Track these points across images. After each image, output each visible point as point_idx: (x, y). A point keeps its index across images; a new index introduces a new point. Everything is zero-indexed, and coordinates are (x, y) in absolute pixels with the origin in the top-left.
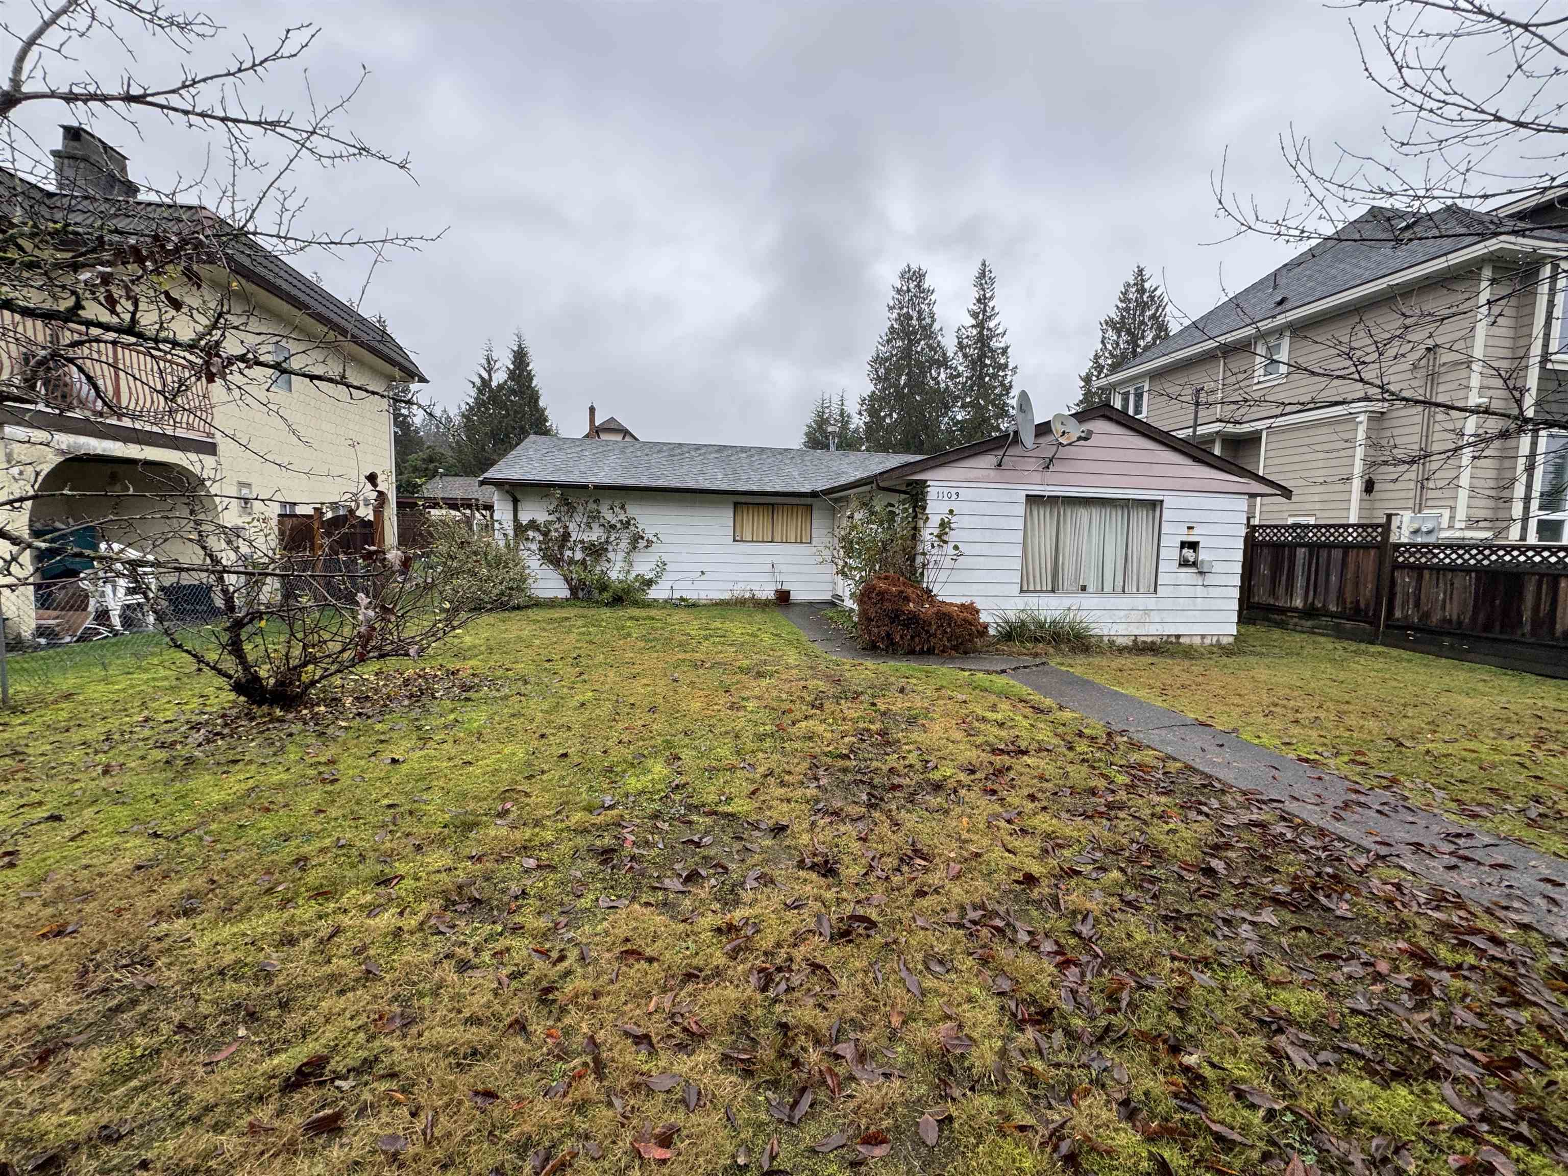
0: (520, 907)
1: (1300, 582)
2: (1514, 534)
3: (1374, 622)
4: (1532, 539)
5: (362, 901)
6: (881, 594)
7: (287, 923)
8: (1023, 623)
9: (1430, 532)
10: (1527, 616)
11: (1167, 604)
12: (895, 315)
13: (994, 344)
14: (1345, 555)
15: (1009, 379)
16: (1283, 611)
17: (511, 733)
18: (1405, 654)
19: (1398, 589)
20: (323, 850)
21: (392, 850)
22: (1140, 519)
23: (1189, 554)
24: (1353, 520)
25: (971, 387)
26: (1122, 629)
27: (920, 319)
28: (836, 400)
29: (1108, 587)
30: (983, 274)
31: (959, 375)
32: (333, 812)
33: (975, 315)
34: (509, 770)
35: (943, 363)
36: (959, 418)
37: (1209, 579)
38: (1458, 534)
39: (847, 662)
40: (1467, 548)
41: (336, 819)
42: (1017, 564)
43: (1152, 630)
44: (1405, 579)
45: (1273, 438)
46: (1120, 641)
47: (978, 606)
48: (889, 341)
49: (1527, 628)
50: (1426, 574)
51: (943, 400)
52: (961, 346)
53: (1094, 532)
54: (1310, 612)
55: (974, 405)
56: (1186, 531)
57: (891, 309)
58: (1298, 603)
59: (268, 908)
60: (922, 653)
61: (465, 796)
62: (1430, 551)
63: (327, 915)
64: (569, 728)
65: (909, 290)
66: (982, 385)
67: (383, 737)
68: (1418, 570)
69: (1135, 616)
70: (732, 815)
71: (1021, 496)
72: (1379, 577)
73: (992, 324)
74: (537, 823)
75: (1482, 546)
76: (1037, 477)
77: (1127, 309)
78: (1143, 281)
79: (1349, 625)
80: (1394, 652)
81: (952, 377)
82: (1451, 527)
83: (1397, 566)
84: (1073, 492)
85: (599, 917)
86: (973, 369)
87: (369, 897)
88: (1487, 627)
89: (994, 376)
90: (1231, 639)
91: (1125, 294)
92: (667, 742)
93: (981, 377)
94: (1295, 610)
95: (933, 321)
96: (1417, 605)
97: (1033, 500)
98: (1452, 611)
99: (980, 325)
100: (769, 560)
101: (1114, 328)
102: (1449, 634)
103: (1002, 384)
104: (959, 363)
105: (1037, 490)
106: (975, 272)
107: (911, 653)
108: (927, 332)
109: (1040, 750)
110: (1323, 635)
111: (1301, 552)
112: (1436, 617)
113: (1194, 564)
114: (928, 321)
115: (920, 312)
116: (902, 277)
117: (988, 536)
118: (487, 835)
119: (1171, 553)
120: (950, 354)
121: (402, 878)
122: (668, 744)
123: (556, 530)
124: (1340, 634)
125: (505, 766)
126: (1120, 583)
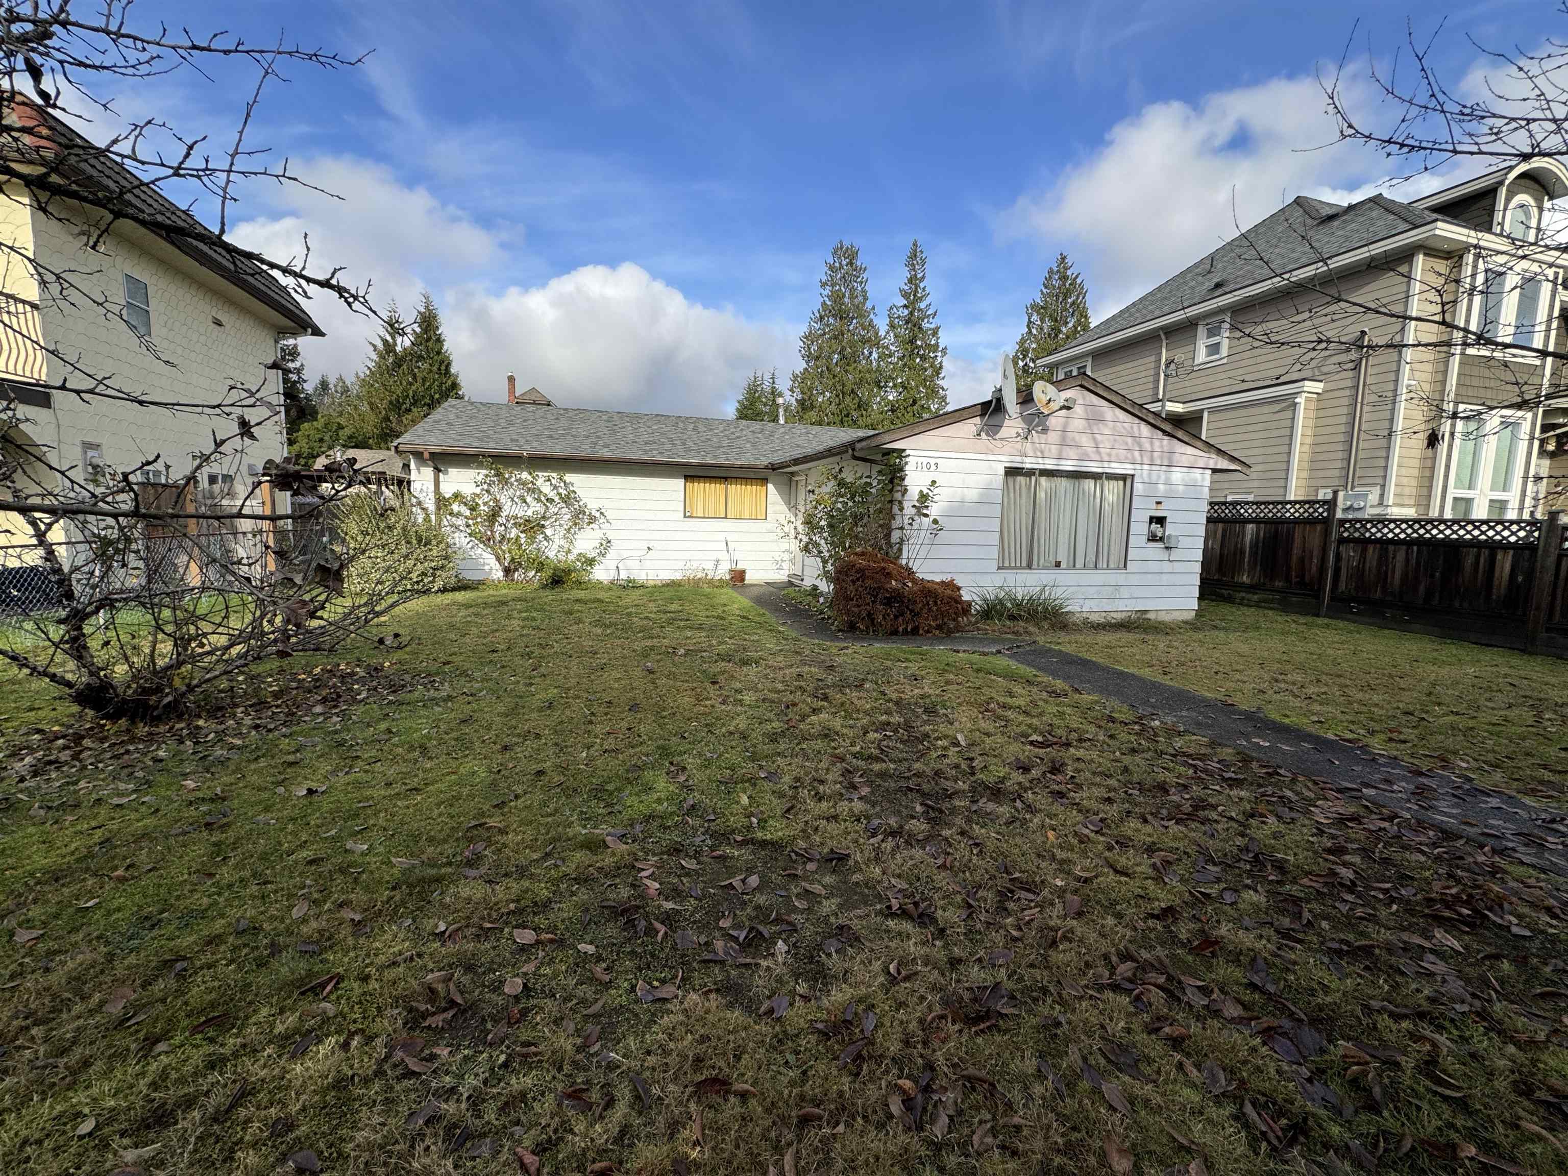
0: (524, 1012)
2: (1435, 511)
3: (1317, 594)
4: (1450, 515)
5: (280, 1028)
6: (861, 571)
7: (154, 1086)
8: (1001, 602)
9: (1361, 508)
10: (1464, 589)
11: (1135, 579)
12: (827, 292)
13: (925, 325)
14: (1292, 531)
15: (939, 359)
16: (1230, 585)
17: (465, 745)
18: (1352, 626)
19: (1343, 563)
20: (214, 940)
21: (321, 932)
22: (1113, 492)
23: (1156, 528)
24: (1289, 498)
25: (903, 367)
26: (1094, 606)
27: (852, 297)
28: (767, 377)
29: (1079, 563)
30: (914, 256)
31: (891, 355)
32: (226, 874)
33: (905, 295)
34: (471, 796)
35: (875, 342)
36: (891, 398)
37: (1175, 554)
38: (1388, 510)
39: (833, 646)
40: (1398, 523)
41: (230, 886)
42: (995, 539)
43: (1122, 607)
44: (1350, 553)
45: (1215, 417)
46: (1094, 618)
47: (959, 582)
48: (822, 318)
50: (1371, 548)
51: (875, 380)
52: (892, 326)
53: (1068, 504)
54: (1255, 587)
55: (905, 386)
56: (1154, 506)
57: (823, 285)
58: (1244, 577)
59: (122, 1055)
60: (905, 633)
61: (415, 837)
62: (1364, 526)
63: (224, 1060)
64: (538, 736)
65: (841, 267)
66: (913, 367)
67: (291, 758)
68: (1363, 543)
69: (1107, 592)
70: (773, 843)
71: (1000, 468)
72: (1324, 552)
73: (922, 305)
74: (522, 872)
76: (1015, 449)
77: (1051, 295)
78: (1066, 269)
79: (1294, 598)
80: (1341, 624)
81: (883, 357)
82: (1380, 504)
83: (1342, 541)
84: (1050, 465)
85: (645, 1018)
86: (905, 349)
87: (291, 1019)
88: (1427, 599)
89: (923, 358)
90: (1193, 613)
91: (1048, 280)
92: (663, 748)
93: (912, 358)
94: (1243, 584)
95: (866, 299)
96: (1362, 578)
97: (1010, 472)
99: (912, 306)
100: (721, 537)
101: (1039, 313)
102: (1391, 605)
103: (933, 365)
104: (891, 342)
105: (1015, 462)
106: (907, 252)
107: (895, 633)
108: (861, 313)
109: (1080, 740)
110: (1271, 609)
111: (1248, 527)
112: (1378, 590)
113: (1161, 539)
114: (861, 299)
115: (852, 290)
116: (835, 253)
117: (967, 510)
118: (456, 896)
119: (1140, 529)
120: (882, 333)
121: (340, 978)
122: (665, 752)
123: (485, 504)
124: (1287, 607)
125: (465, 791)
126: (1092, 557)
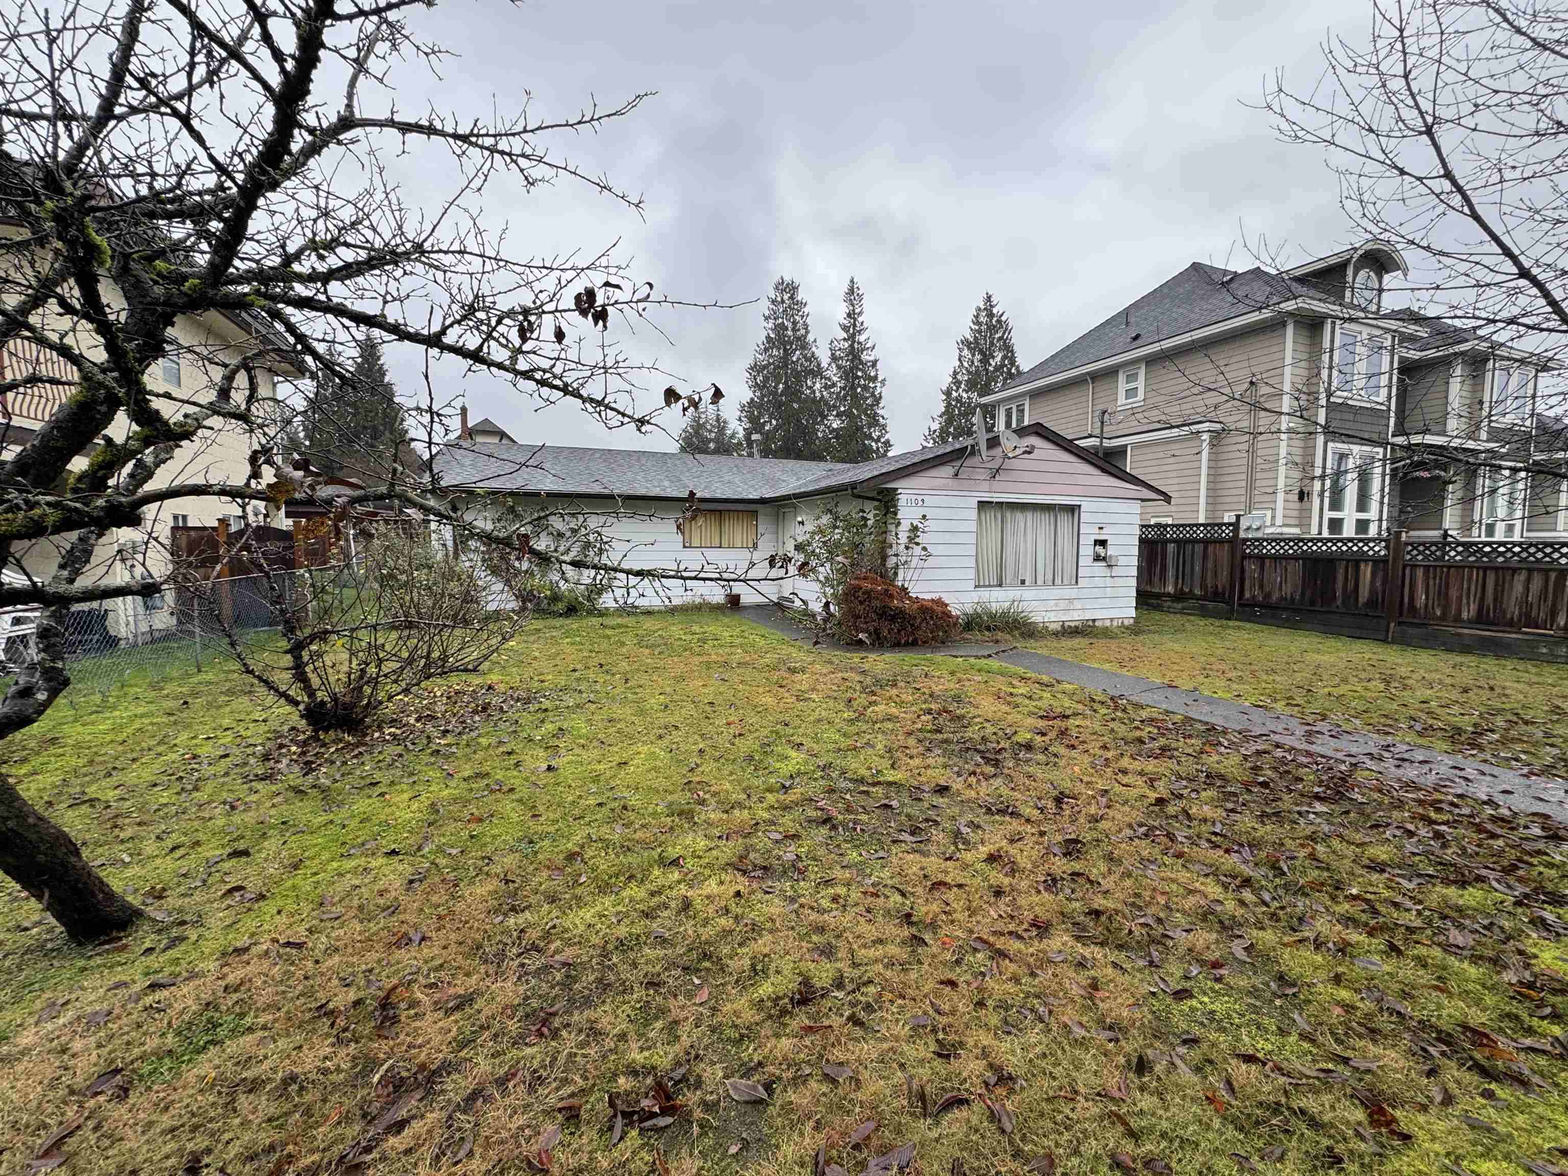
1: (1171, 573)
2: (1314, 531)
3: (1230, 603)
4: (1326, 534)
6: (867, 593)
8: (979, 616)
9: (1258, 529)
10: (1338, 594)
11: (1085, 593)
12: (771, 325)
13: (865, 357)
14: (1205, 549)
15: (878, 390)
16: (1159, 596)
18: (1257, 627)
19: (1247, 575)
22: (1064, 521)
23: (1100, 550)
24: (1202, 520)
25: (845, 397)
26: (1052, 617)
27: (794, 330)
29: (1040, 581)
30: (851, 291)
31: (834, 385)
33: (845, 329)
35: (818, 373)
36: (835, 426)
37: (1116, 571)
38: (1279, 530)
40: (1287, 540)
42: (972, 563)
43: (1075, 617)
44: (1251, 567)
45: (1136, 452)
46: (1052, 627)
47: (946, 599)
48: (766, 350)
49: (1339, 602)
50: (1267, 562)
51: (818, 409)
52: (834, 358)
53: (1029, 531)
54: (1179, 596)
55: (848, 414)
56: (1097, 531)
57: (767, 318)
58: (1170, 589)
60: (907, 644)
62: (1261, 544)
65: (783, 301)
66: (855, 396)
68: (1261, 558)
69: (1062, 604)
71: (974, 503)
72: (1232, 566)
73: (862, 338)
75: (1298, 540)
76: (986, 486)
77: (980, 332)
78: (991, 306)
79: (1210, 605)
80: (1248, 625)
81: (826, 387)
82: (1273, 525)
83: (1244, 557)
84: (1012, 498)
86: (847, 380)
88: (1312, 603)
89: (865, 388)
90: (1132, 621)
91: (977, 317)
93: (853, 388)
94: (1169, 595)
95: (807, 332)
96: (1261, 587)
97: (982, 505)
98: (1287, 590)
99: (852, 338)
101: (969, 348)
102: (1285, 609)
103: (873, 395)
104: (833, 373)
105: (986, 497)
106: (845, 288)
107: (897, 645)
108: (803, 343)
109: (1075, 714)
111: (1171, 547)
112: (1275, 597)
113: (1104, 559)
114: (803, 332)
115: (795, 323)
116: (777, 288)
117: (947, 538)
119: (1087, 551)
120: (824, 364)
124: (1204, 613)
126: (1049, 576)
